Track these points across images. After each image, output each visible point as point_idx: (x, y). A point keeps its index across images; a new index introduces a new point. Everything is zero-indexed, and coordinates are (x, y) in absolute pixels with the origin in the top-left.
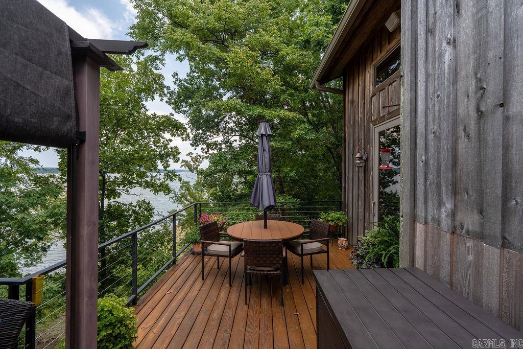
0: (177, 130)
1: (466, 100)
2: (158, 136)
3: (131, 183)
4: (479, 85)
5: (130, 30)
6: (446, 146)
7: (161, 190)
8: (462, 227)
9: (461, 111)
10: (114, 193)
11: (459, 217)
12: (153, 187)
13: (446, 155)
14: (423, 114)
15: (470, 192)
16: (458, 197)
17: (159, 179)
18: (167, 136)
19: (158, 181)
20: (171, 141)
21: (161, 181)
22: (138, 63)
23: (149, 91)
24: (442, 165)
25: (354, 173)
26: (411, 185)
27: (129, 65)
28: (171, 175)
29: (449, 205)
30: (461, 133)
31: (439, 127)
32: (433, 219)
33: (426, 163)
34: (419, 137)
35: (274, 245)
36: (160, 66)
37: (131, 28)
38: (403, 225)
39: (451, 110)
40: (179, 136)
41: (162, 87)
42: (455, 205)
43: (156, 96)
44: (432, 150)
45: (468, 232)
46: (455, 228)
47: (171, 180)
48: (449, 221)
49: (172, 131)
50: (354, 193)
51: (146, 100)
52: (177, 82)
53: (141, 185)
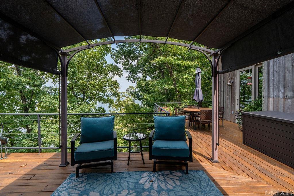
1: (288, 62)
4: (293, 59)
6: (281, 75)
8: (287, 96)
9: (287, 65)
11: (286, 94)
13: (281, 78)
14: (272, 66)
15: (290, 87)
16: (286, 88)
20: (113, 77)
24: (280, 80)
25: (225, 89)
26: (267, 87)
29: (283, 91)
30: (287, 71)
31: (279, 70)
32: (276, 96)
33: (274, 80)
34: (270, 72)
35: (210, 112)
38: (264, 99)
39: (283, 65)
40: (117, 75)
42: (284, 91)
44: (276, 76)
45: (289, 97)
46: (284, 97)
48: (283, 95)
50: (224, 97)
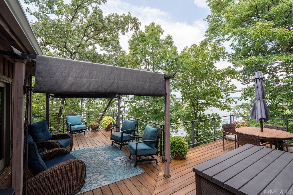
0: (234, 75)
2: (223, 80)
3: (209, 104)
5: (205, 33)
7: (225, 109)
10: (202, 109)
12: (220, 106)
17: (223, 103)
18: (228, 79)
19: (222, 104)
20: (230, 81)
21: (225, 104)
22: (211, 46)
23: (216, 58)
27: (207, 48)
28: (230, 100)
36: (222, 43)
37: (206, 32)
40: (235, 78)
41: (224, 53)
43: (221, 59)
47: (230, 103)
49: (231, 76)
51: (215, 62)
52: (234, 48)
53: (214, 106)
